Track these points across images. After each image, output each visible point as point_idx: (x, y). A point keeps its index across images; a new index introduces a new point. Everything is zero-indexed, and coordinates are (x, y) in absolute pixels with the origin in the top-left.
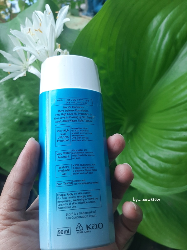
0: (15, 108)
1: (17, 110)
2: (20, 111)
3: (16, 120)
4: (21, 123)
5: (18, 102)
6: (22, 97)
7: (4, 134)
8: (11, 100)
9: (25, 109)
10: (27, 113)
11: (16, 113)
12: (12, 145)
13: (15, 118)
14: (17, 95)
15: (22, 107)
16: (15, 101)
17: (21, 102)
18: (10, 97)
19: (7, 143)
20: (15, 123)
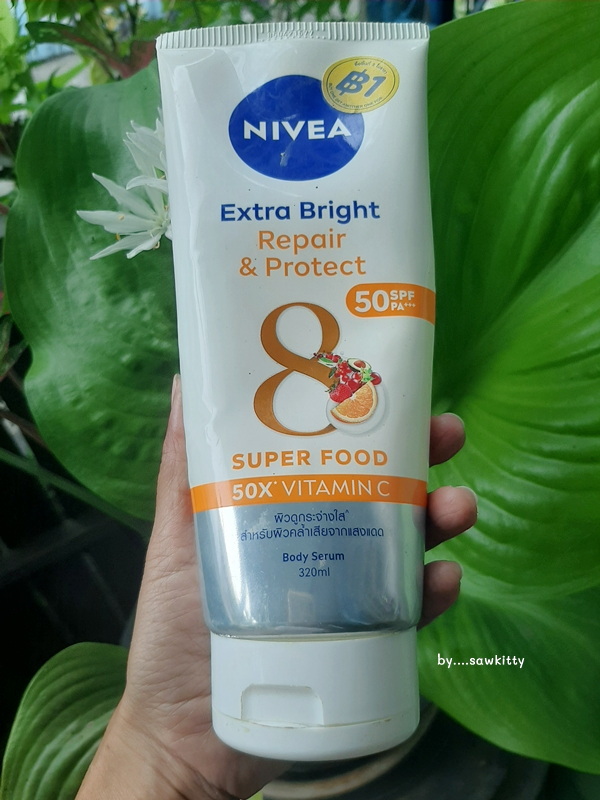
0: (124, 324)
1: (131, 332)
2: (137, 335)
3: (126, 358)
4: (136, 367)
5: (136, 310)
6: (146, 296)
7: (90, 390)
8: (116, 302)
9: (152, 332)
10: (155, 342)
11: (127, 338)
12: (109, 424)
13: (121, 352)
14: (134, 289)
15: (145, 325)
16: (128, 306)
17: (143, 311)
18: (114, 293)
19: (97, 416)
20: (123, 365)
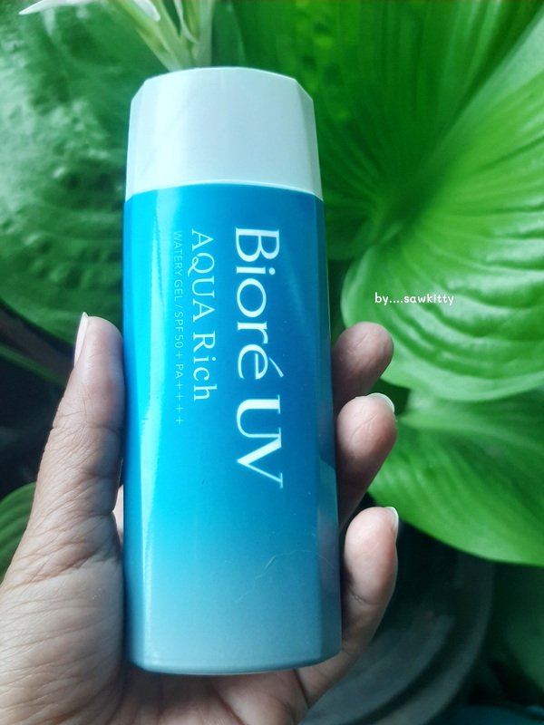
0: (55, 135)
1: (64, 142)
3: (59, 172)
4: (72, 182)
5: (67, 120)
6: (78, 106)
7: (21, 211)
9: (87, 142)
10: (92, 153)
11: (59, 149)
12: (45, 247)
13: (54, 166)
14: (64, 99)
15: (79, 135)
16: (59, 117)
17: (75, 121)
18: (42, 103)
19: (32, 239)
20: (56, 181)
